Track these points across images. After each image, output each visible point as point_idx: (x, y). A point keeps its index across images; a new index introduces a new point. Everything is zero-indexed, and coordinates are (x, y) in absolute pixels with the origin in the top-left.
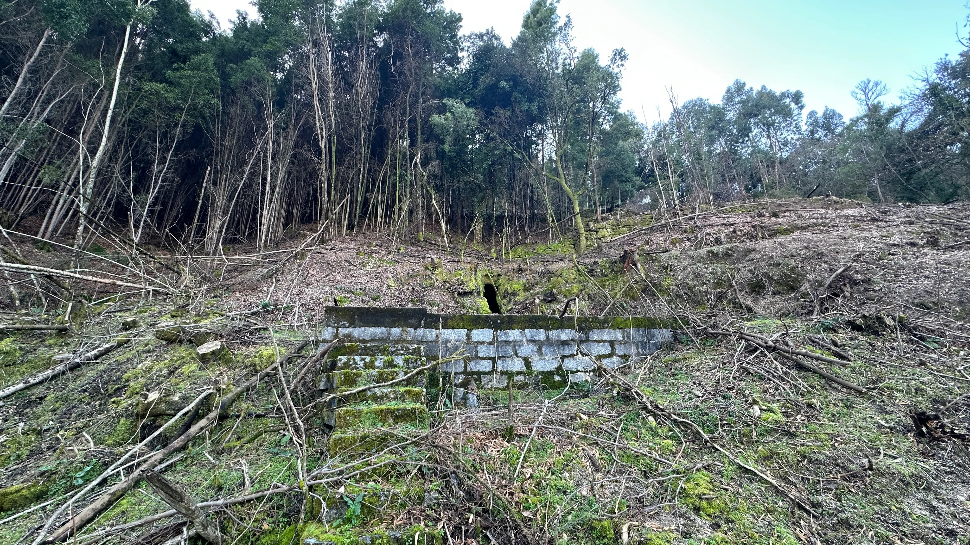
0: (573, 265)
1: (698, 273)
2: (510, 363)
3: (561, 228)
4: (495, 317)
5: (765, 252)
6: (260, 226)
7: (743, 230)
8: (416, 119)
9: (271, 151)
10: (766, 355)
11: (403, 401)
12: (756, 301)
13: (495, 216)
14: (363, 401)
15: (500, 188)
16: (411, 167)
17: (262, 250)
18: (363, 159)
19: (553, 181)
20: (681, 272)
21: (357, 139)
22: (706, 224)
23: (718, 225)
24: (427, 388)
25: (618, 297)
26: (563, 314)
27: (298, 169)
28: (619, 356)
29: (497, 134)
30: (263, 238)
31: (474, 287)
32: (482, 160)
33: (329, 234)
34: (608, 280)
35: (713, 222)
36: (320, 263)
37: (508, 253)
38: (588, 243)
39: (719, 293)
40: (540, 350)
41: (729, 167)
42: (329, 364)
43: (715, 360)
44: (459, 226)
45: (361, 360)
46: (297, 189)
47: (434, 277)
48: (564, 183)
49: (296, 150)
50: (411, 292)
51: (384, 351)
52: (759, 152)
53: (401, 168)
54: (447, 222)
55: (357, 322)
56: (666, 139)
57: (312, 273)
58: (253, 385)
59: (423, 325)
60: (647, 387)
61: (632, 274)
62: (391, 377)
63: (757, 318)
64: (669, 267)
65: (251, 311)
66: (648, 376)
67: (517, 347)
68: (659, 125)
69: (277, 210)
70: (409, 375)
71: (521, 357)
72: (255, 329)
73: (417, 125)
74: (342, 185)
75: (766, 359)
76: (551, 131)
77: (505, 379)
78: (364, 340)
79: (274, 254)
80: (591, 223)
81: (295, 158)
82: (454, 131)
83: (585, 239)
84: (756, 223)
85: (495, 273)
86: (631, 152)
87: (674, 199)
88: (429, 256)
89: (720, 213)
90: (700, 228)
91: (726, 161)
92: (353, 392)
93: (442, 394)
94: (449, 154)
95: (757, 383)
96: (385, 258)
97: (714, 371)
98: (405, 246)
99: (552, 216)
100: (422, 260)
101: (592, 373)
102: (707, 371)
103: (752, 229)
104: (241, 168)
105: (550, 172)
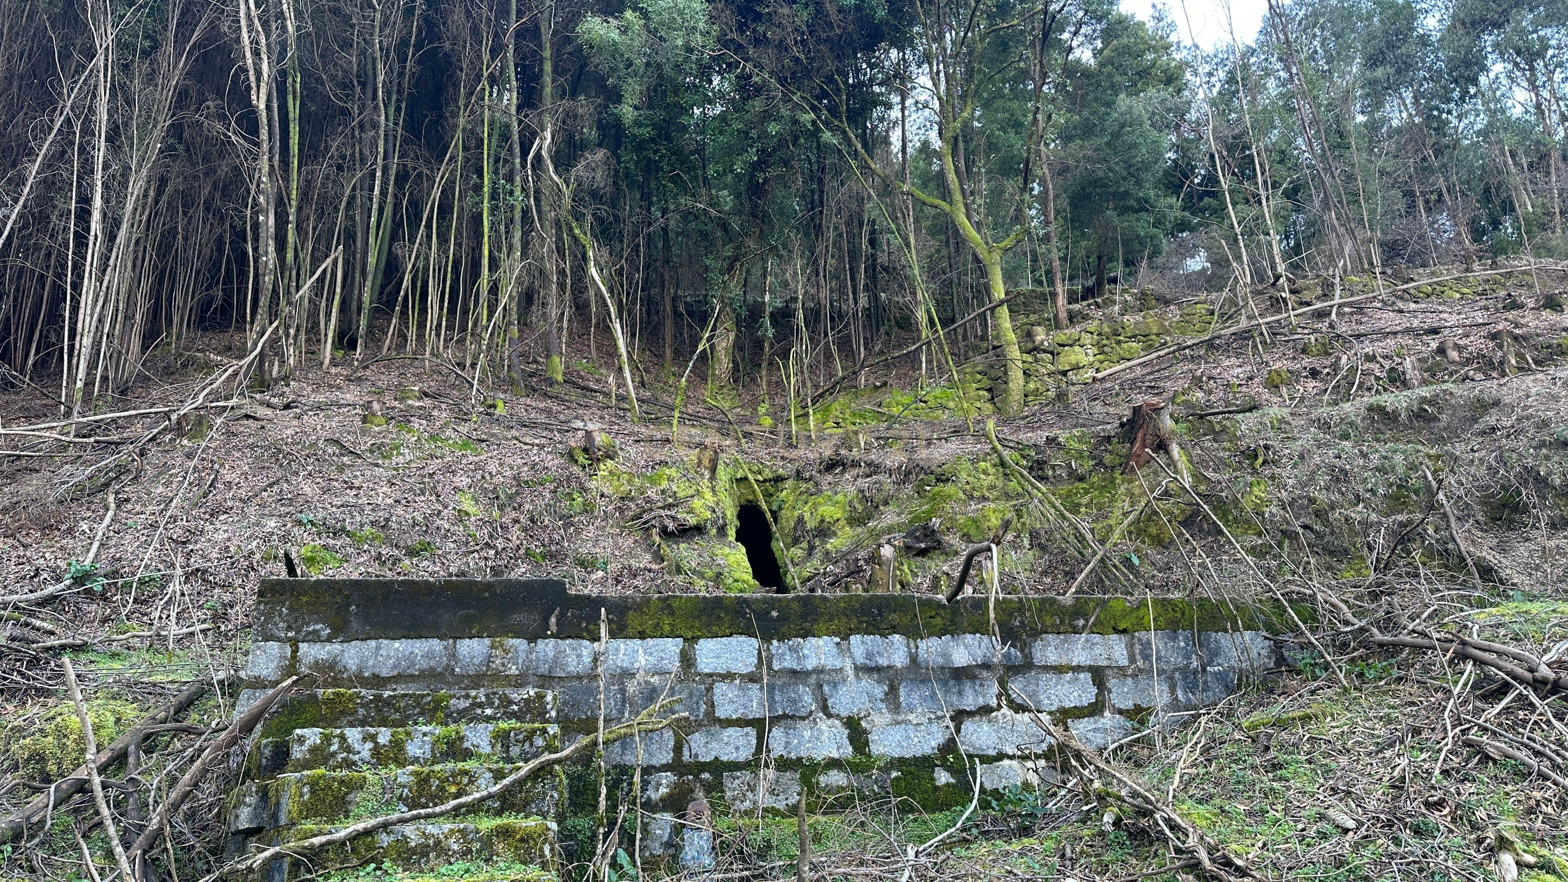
0: (987, 448)
1: (1342, 470)
2: (807, 734)
3: (953, 343)
4: (765, 601)
5: (1526, 407)
6: (72, 336)
7: (1466, 347)
8: (537, 28)
9: (105, 117)
10: (1531, 704)
11: (486, 861)
12: (1502, 548)
13: (768, 310)
14: (367, 862)
15: (781, 231)
16: (524, 166)
17: (77, 408)
18: (381, 143)
19: (933, 211)
20: (1295, 466)
21: (363, 85)
22: (1362, 329)
23: (1395, 333)
24: (560, 819)
25: (1115, 537)
26: (959, 588)
27: (189, 171)
28: (1120, 712)
29: (771, 73)
30: (81, 374)
31: (708, 515)
32: (730, 152)
33: (282, 362)
34: (1087, 492)
35: (1382, 324)
36: (252, 447)
37: (807, 415)
38: (1032, 386)
39: (1402, 525)
40: (892, 697)
41: (1424, 169)
42: (267, 752)
43: (1390, 722)
44: (668, 339)
45: (365, 740)
46: (186, 229)
47: (593, 484)
48: (961, 217)
49: (180, 114)
50: (525, 530)
51: (435, 709)
52: (1506, 129)
53: (496, 172)
54: (633, 326)
55: (355, 625)
56: (1249, 90)
57: (228, 478)
58: (35, 819)
59: (554, 628)
60: (1200, 802)
61: (1155, 473)
62: (453, 789)
63: (1508, 597)
64: (1261, 452)
65: (39, 594)
66: (1202, 771)
67: (826, 688)
68: (1230, 49)
69: (123, 290)
70: (506, 781)
71: (838, 717)
72: (48, 649)
73: (540, 46)
74: (319, 219)
75: (1534, 718)
76: (926, 66)
77: (792, 783)
78: (376, 676)
79: (114, 420)
80: (1039, 329)
81: (180, 138)
82: (648, 64)
83: (1020, 374)
84: (1500, 327)
85: (768, 474)
86: (1153, 125)
87: (1272, 258)
88: (579, 424)
89: (1402, 298)
90: (1345, 340)
91: (1416, 152)
92: (336, 836)
93: (606, 835)
94: (636, 131)
95: (1509, 788)
96: (449, 432)
97: (1388, 754)
98: (508, 396)
99: (928, 312)
100: (558, 437)
101: (1042, 763)
102: (1369, 754)
103: (1491, 344)
104: (14, 166)
105: (924, 186)
